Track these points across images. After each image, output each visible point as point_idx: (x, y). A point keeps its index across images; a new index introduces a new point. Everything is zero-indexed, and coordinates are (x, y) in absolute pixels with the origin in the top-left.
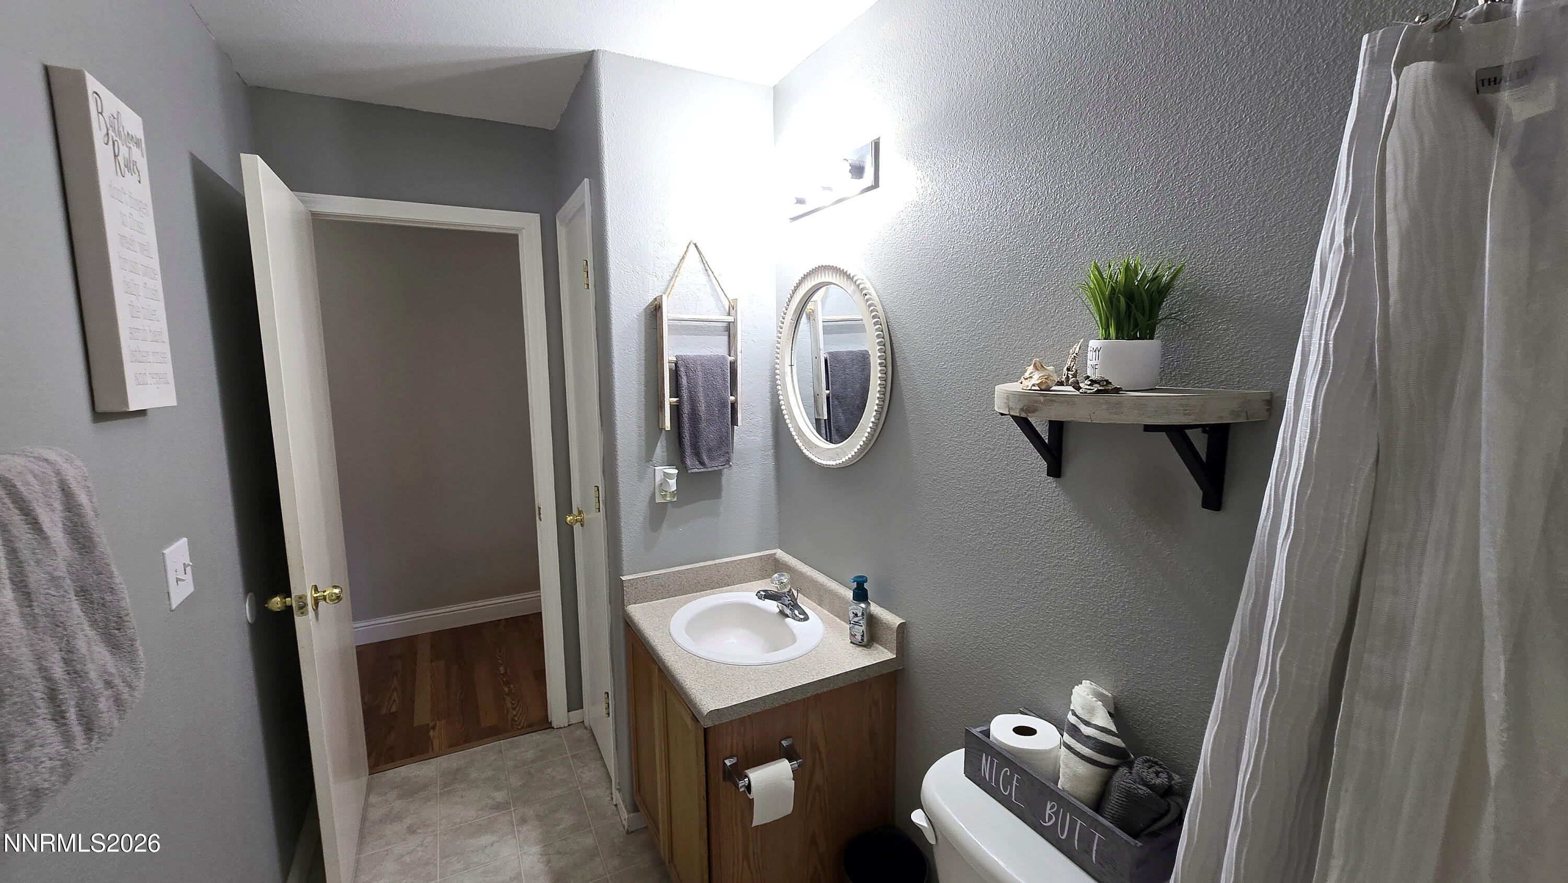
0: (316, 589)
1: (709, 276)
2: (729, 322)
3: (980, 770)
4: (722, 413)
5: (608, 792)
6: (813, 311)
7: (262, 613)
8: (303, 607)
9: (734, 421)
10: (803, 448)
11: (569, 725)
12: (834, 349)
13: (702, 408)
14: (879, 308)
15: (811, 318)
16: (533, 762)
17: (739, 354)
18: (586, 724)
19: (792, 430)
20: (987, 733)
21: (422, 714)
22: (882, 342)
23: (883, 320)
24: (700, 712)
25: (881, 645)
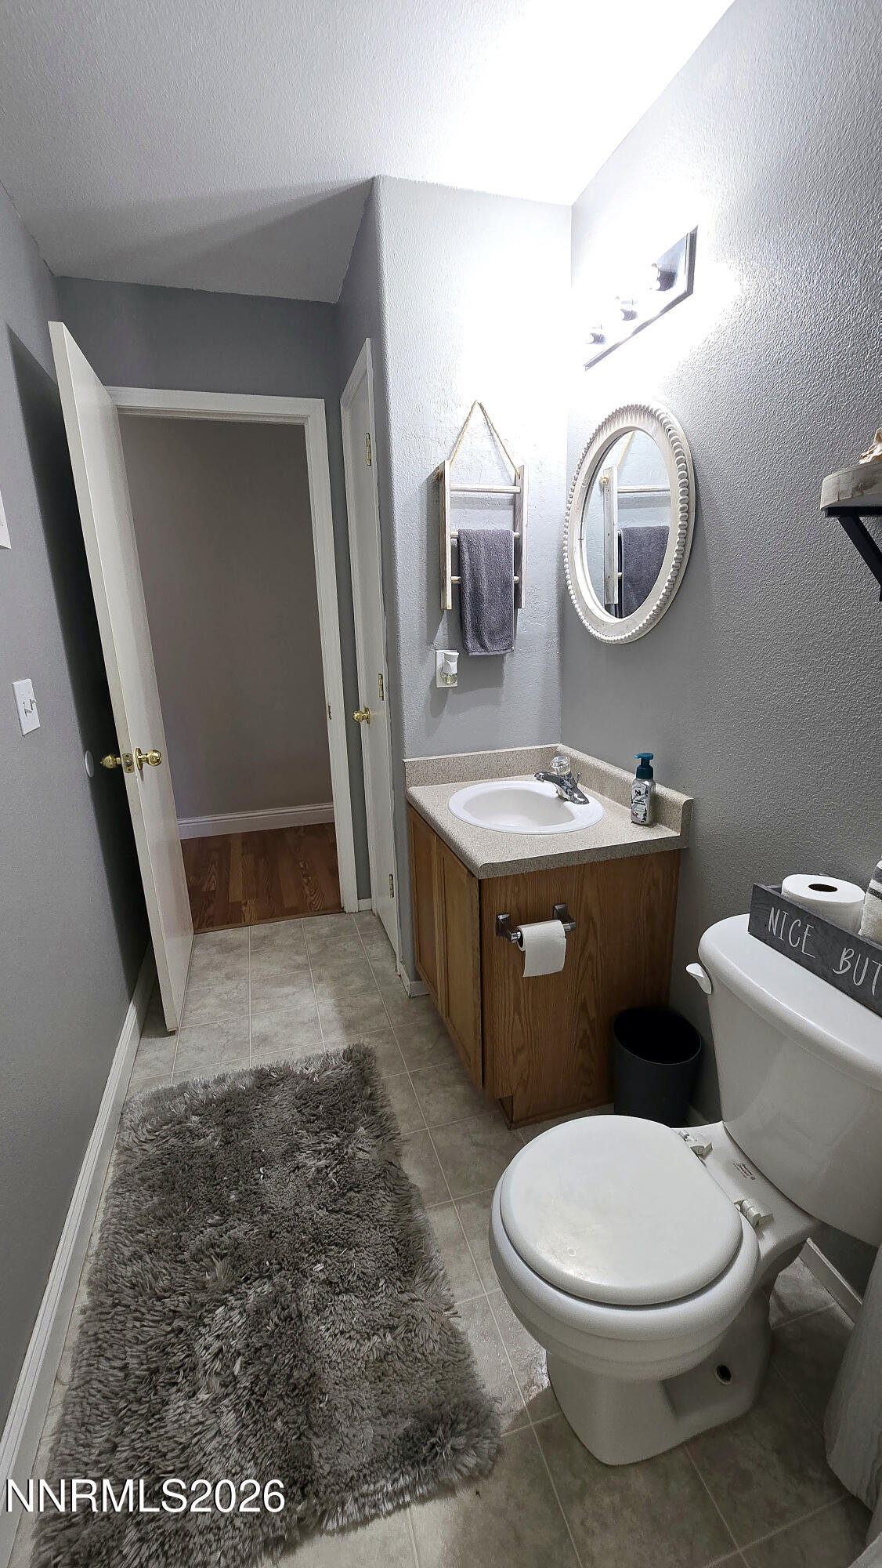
0: (139, 750)
1: (494, 441)
2: (515, 494)
3: (766, 925)
4: (505, 593)
5: (393, 965)
6: (608, 481)
7: (99, 770)
8: (130, 764)
9: (517, 604)
10: (590, 628)
11: (359, 911)
12: (630, 525)
13: (485, 587)
14: (685, 444)
15: (605, 489)
16: (328, 936)
17: (524, 528)
18: (375, 912)
19: (579, 610)
20: (779, 890)
21: (236, 892)
22: (685, 482)
23: (688, 458)
24: (474, 866)
25: (665, 825)
